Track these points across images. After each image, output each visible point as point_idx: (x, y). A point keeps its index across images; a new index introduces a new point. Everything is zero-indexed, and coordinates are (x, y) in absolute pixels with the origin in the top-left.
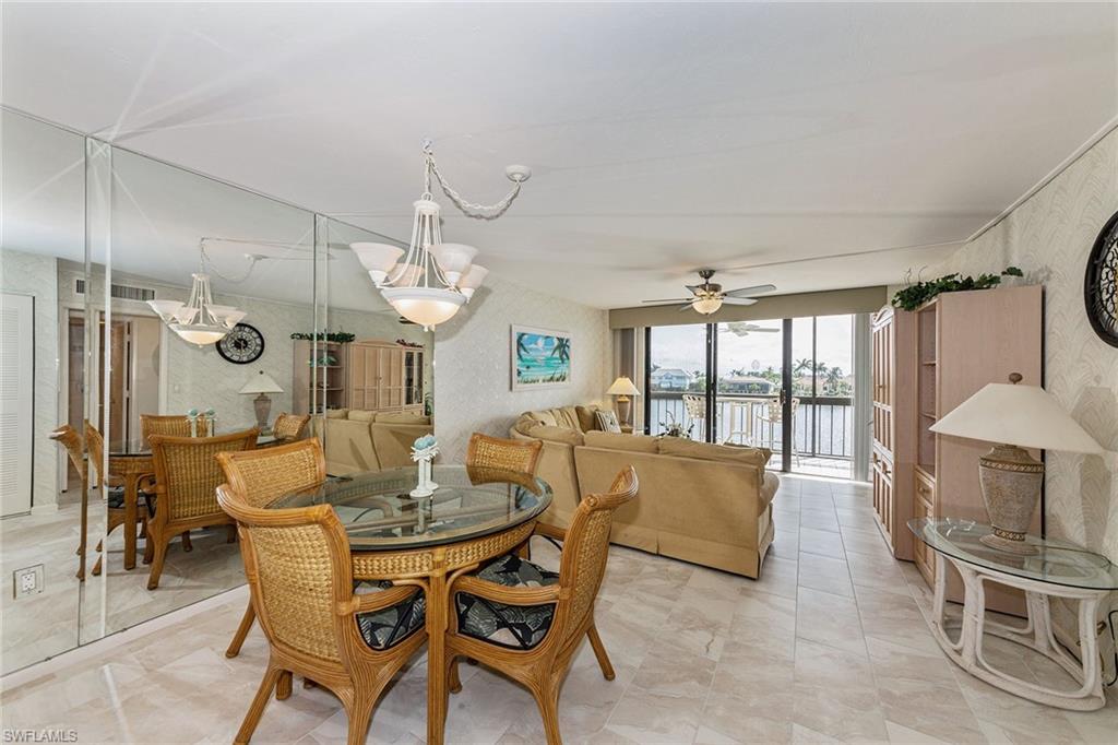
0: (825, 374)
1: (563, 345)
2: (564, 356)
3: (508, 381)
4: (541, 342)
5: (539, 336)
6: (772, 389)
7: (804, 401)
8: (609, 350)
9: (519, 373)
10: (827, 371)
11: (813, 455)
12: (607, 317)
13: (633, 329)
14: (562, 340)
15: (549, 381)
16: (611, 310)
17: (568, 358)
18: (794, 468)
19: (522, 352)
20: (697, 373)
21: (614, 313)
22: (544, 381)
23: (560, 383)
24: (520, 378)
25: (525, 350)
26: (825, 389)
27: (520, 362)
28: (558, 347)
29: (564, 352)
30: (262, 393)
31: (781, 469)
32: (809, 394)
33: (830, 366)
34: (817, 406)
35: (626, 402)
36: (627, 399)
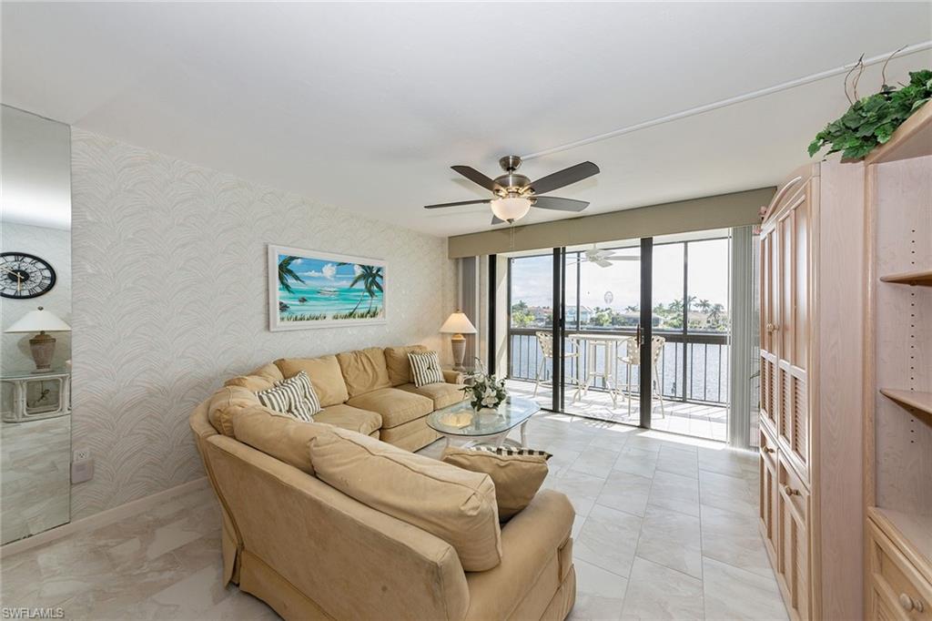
0: (709, 310)
1: (371, 277)
2: (375, 288)
3: (262, 318)
4: (329, 271)
5: (327, 262)
6: (662, 322)
7: (670, 338)
8: (450, 283)
9: (283, 307)
10: (711, 307)
11: (684, 400)
12: (446, 246)
13: (475, 257)
14: (370, 268)
15: (346, 317)
16: (450, 238)
17: (381, 289)
18: (653, 424)
19: (291, 281)
20: (598, 308)
21: (454, 240)
22: (336, 318)
23: (368, 320)
24: (285, 314)
25: (297, 278)
26: (709, 322)
27: (286, 293)
28: (363, 277)
29: (374, 282)
30: (42, 332)
31: (638, 423)
32: (679, 331)
33: (712, 303)
34: (689, 345)
35: (460, 341)
36: (462, 338)
